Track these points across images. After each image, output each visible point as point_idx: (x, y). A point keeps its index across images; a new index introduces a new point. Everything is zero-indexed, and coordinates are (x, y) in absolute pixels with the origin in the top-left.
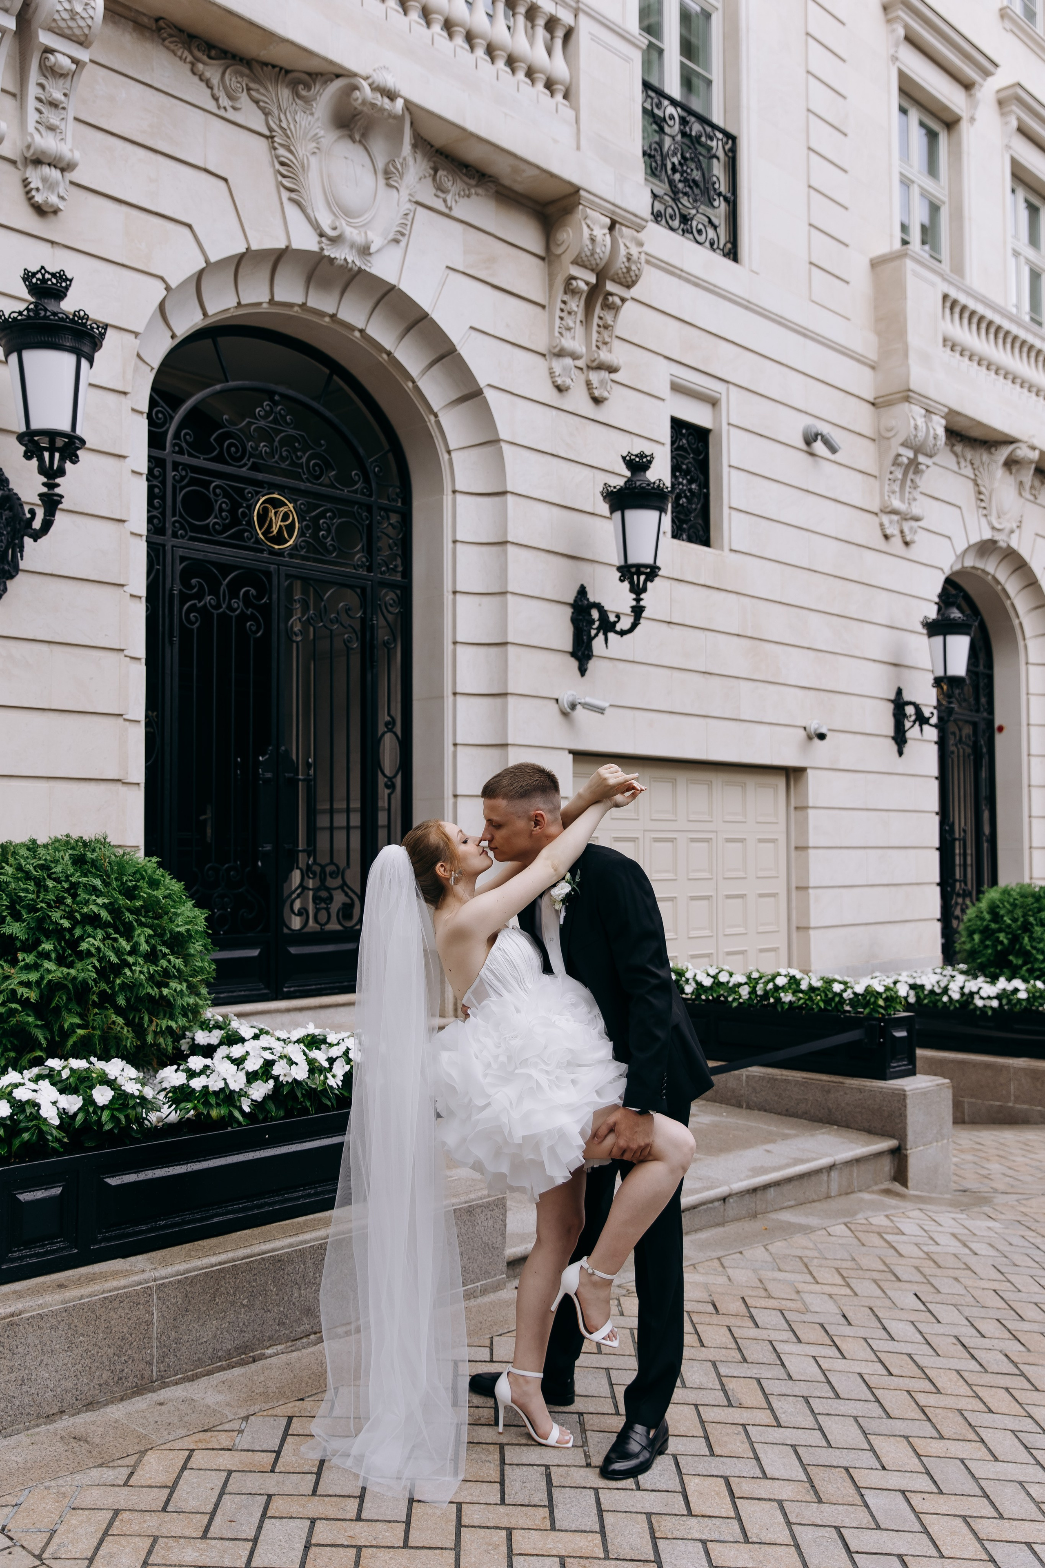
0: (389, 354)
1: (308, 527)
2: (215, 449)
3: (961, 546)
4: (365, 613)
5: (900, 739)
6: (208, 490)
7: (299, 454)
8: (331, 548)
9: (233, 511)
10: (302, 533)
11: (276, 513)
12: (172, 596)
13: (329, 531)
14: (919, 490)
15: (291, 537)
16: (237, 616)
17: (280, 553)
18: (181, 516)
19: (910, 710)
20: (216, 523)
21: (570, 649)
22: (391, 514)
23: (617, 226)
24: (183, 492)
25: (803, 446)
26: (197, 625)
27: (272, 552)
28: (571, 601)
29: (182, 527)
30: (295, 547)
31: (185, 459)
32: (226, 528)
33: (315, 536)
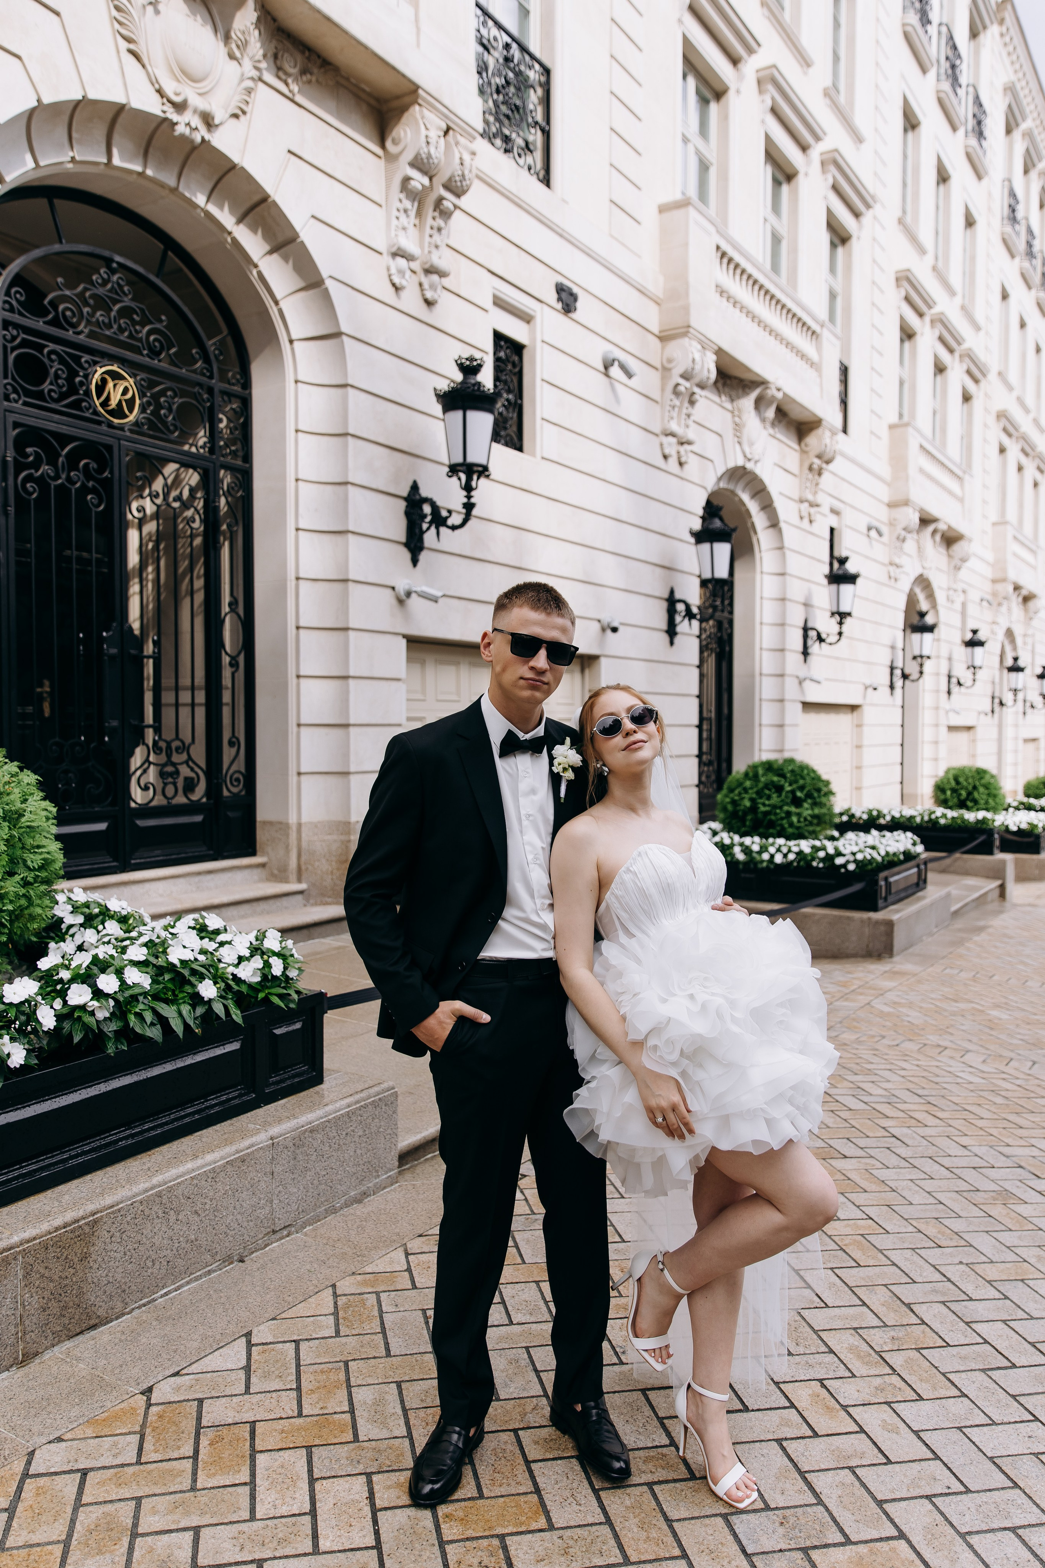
0: (230, 233)
1: (149, 404)
2: (50, 312)
3: (721, 470)
4: (207, 493)
5: (671, 632)
6: (42, 353)
7: (138, 328)
8: (172, 428)
9: (70, 379)
10: (143, 409)
11: (115, 386)
12: (5, 462)
13: (170, 410)
14: (692, 418)
15: (131, 411)
16: (76, 490)
17: (121, 428)
18: (13, 379)
19: (680, 607)
20: (50, 391)
21: (403, 539)
22: (233, 399)
23: (451, 132)
24: (15, 353)
25: (602, 369)
26: (35, 496)
27: (110, 425)
28: (405, 493)
29: (15, 391)
30: (136, 423)
31: (16, 318)
32: (63, 396)
33: (156, 413)
